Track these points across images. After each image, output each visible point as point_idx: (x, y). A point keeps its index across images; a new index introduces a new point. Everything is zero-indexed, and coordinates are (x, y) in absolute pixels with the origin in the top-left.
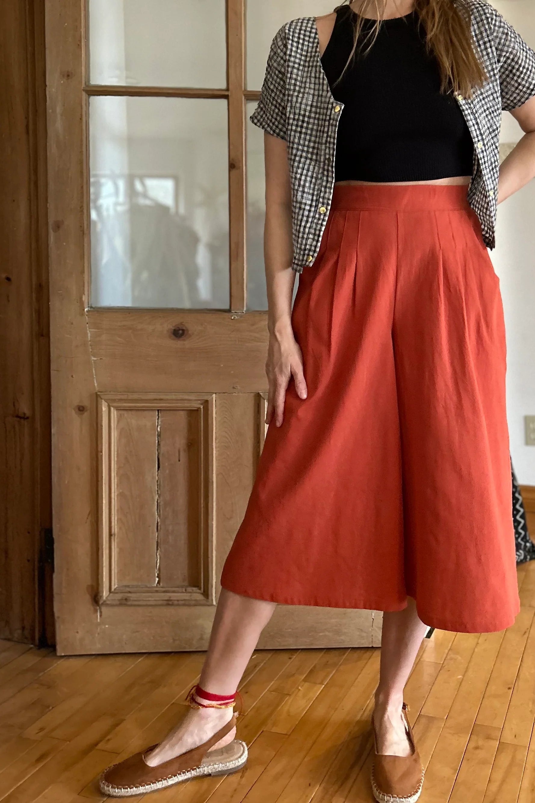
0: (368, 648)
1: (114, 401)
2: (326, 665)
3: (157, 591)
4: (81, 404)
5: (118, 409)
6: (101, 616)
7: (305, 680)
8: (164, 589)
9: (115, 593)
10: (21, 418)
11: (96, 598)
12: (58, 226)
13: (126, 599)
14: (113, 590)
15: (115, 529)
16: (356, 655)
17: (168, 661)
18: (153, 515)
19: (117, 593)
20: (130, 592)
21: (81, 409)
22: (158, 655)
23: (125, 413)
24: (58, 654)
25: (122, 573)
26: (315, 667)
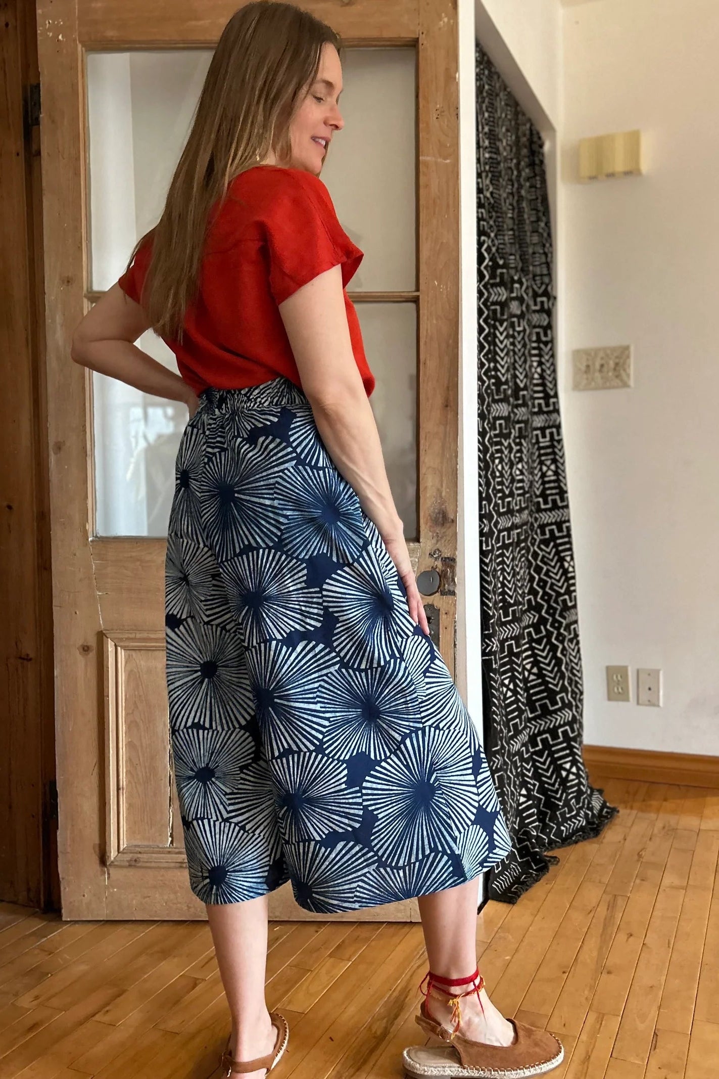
0: (405, 923)
1: (121, 640)
2: (356, 939)
3: (169, 852)
4: (85, 644)
5: (125, 648)
6: (109, 878)
7: (330, 956)
8: (177, 850)
9: (123, 853)
10: (23, 659)
11: (103, 859)
12: (59, 447)
13: (136, 861)
14: (121, 849)
15: (123, 782)
16: (392, 929)
17: (181, 930)
18: (165, 767)
19: (126, 853)
20: (140, 853)
21: (86, 649)
22: (171, 924)
23: (133, 653)
24: (64, 919)
25: (131, 832)
26: (343, 942)
